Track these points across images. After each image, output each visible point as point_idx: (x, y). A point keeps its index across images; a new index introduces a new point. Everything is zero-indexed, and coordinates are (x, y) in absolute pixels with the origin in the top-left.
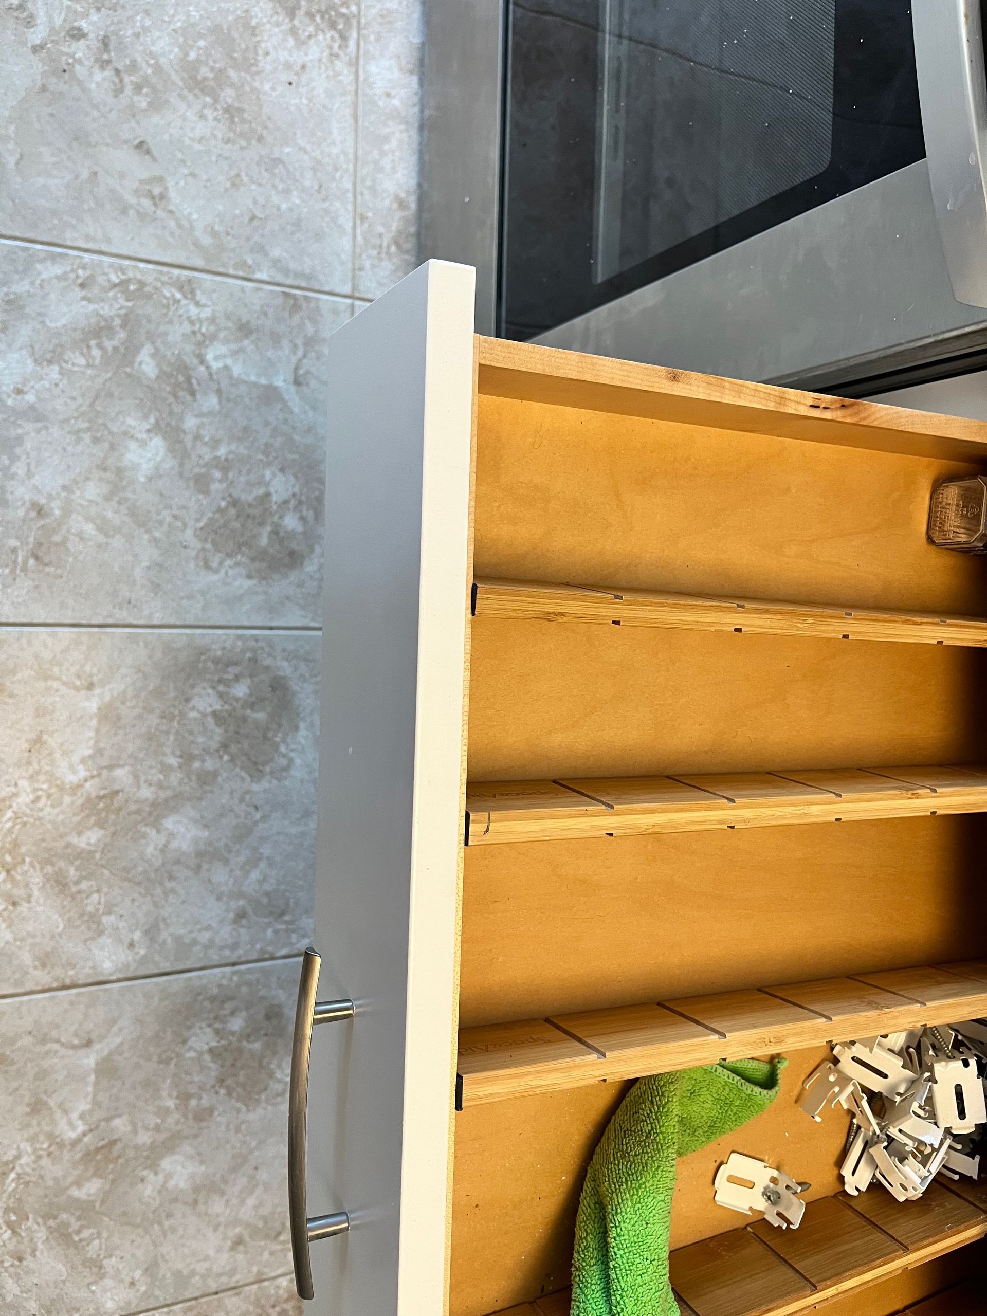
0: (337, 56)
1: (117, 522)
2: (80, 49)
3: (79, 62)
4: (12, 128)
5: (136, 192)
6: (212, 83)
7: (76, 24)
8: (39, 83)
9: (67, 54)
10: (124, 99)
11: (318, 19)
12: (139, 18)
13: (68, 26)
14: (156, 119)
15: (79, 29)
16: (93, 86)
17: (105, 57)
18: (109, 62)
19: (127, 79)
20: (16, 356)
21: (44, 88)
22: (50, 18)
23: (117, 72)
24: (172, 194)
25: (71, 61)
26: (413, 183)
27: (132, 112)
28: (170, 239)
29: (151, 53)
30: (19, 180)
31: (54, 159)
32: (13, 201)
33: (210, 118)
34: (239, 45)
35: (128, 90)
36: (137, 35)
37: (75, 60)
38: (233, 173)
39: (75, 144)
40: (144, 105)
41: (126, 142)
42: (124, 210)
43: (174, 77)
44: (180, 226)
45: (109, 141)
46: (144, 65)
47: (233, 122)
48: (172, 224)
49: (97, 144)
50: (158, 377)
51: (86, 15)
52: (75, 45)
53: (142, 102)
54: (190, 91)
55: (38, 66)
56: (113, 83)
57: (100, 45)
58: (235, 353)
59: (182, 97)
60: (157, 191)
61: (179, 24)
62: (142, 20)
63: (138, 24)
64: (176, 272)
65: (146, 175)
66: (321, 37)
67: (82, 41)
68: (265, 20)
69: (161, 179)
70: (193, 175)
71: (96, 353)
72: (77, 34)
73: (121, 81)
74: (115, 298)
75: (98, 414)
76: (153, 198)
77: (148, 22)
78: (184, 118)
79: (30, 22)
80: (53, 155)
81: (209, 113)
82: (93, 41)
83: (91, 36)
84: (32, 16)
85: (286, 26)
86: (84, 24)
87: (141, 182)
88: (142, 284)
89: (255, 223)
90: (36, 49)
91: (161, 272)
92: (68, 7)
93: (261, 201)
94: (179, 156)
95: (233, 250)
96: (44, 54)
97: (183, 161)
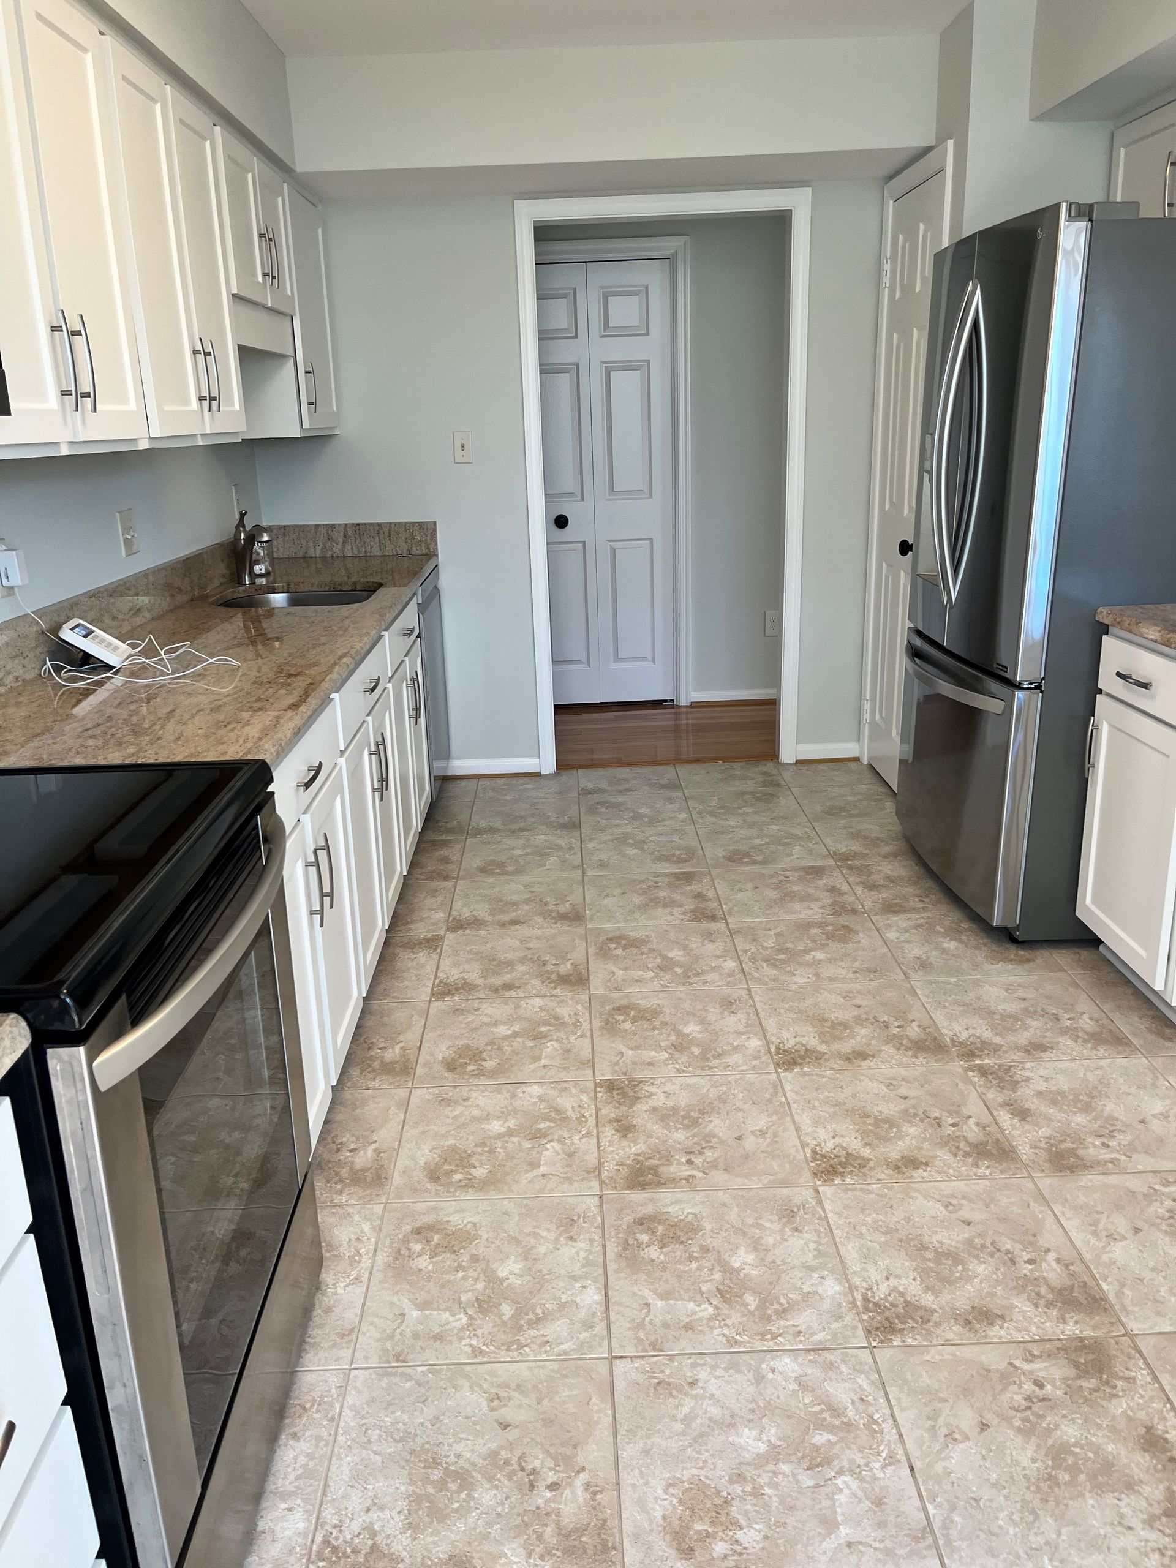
0: (335, 1526)
1: (528, 1238)
2: (551, 1477)
3: (550, 1469)
4: (595, 1419)
5: (509, 1399)
6: (449, 1480)
7: (554, 1493)
8: (579, 1449)
9: (559, 1471)
10: (518, 1453)
11: (349, 1550)
12: (507, 1510)
13: (560, 1490)
14: (494, 1446)
15: (551, 1491)
16: (541, 1456)
17: (532, 1477)
18: (530, 1474)
19: (516, 1467)
20: (586, 1302)
21: (575, 1447)
22: (573, 1493)
23: (523, 1470)
24: (484, 1404)
25: (557, 1468)
26: (280, 1452)
27: (511, 1446)
28: (487, 1377)
29: (497, 1489)
30: (589, 1390)
31: (566, 1406)
32: (592, 1378)
33: (452, 1457)
34: (423, 1513)
35: (515, 1460)
36: (507, 1498)
37: (554, 1470)
38: (437, 1425)
39: (553, 1418)
40: (503, 1453)
41: (516, 1427)
42: (518, 1386)
43: (479, 1477)
44: (481, 1386)
45: (529, 1425)
46: (502, 1479)
47: (434, 1458)
48: (485, 1386)
49: (537, 1421)
50: (501, 1304)
51: (547, 1501)
52: (555, 1479)
53: (504, 1454)
54: (468, 1471)
55: (580, 1460)
56: (526, 1462)
57: (535, 1484)
58: (448, 1323)
59: (473, 1464)
60: (496, 1402)
61: (474, 1514)
62: (503, 1510)
63: (507, 1506)
64: (485, 1360)
65: (503, 1410)
66: (348, 1537)
67: (549, 1483)
68: (400, 1537)
69: (492, 1410)
70: (468, 1418)
71: (539, 1311)
72: (553, 1487)
73: (520, 1464)
74: (526, 1339)
75: (539, 1283)
76: (498, 1398)
77: (499, 1509)
78: (473, 1451)
79: (587, 1486)
80: (567, 1409)
81: (452, 1458)
82: (541, 1485)
83: (543, 1488)
84: (586, 1490)
85: (378, 1540)
86: (548, 1494)
87: (506, 1405)
88: (508, 1350)
89: (423, 1399)
90: (583, 1469)
91: (495, 1358)
92: (560, 1503)
93: (417, 1414)
94: (478, 1427)
95: (442, 1380)
96: (577, 1468)
97: (475, 1423)
